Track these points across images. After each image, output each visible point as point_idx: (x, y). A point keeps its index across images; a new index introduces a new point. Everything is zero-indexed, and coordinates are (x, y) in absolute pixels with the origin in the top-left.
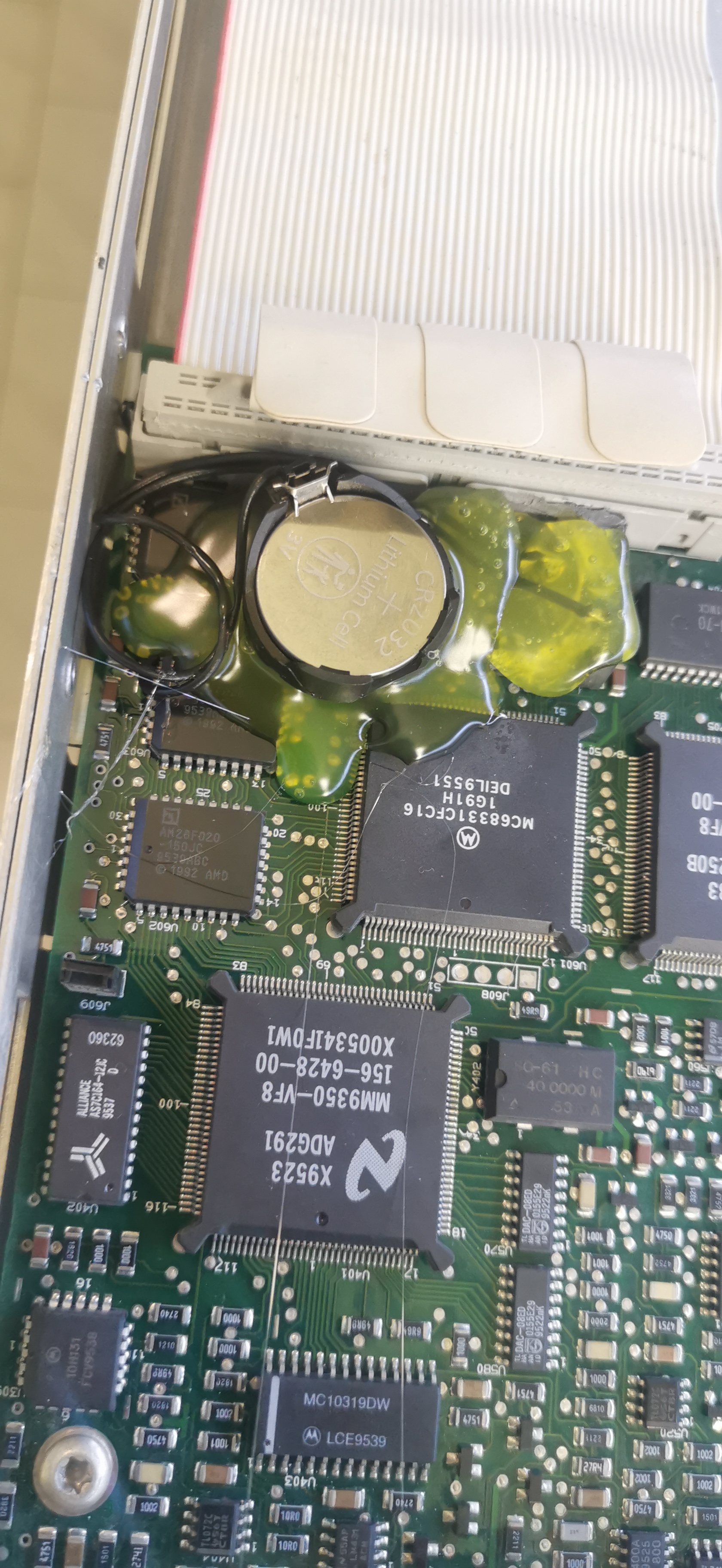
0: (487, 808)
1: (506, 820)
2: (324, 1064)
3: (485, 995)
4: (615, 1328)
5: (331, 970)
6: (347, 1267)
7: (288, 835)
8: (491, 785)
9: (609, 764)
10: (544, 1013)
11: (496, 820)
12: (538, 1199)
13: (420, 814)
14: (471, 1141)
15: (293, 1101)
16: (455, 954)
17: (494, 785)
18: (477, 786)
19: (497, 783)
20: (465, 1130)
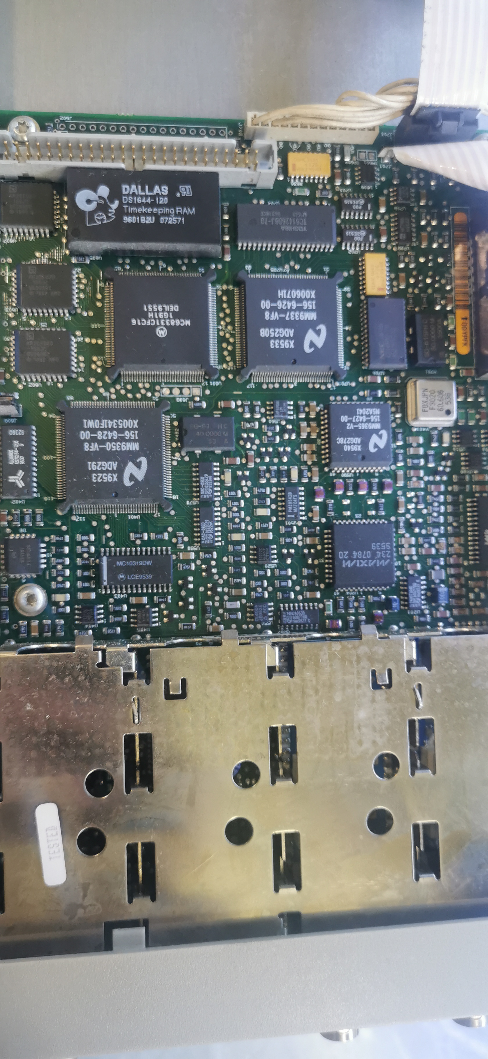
0: (169, 318)
1: (178, 323)
2: (109, 433)
3: (178, 400)
4: (243, 527)
5: (110, 397)
6: (130, 514)
7: (84, 340)
8: (170, 307)
9: (225, 292)
10: (204, 405)
11: (173, 323)
12: (207, 480)
13: (139, 324)
14: (177, 460)
15: (98, 450)
16: (163, 384)
18: (163, 308)
19: (172, 306)
20: (174, 456)
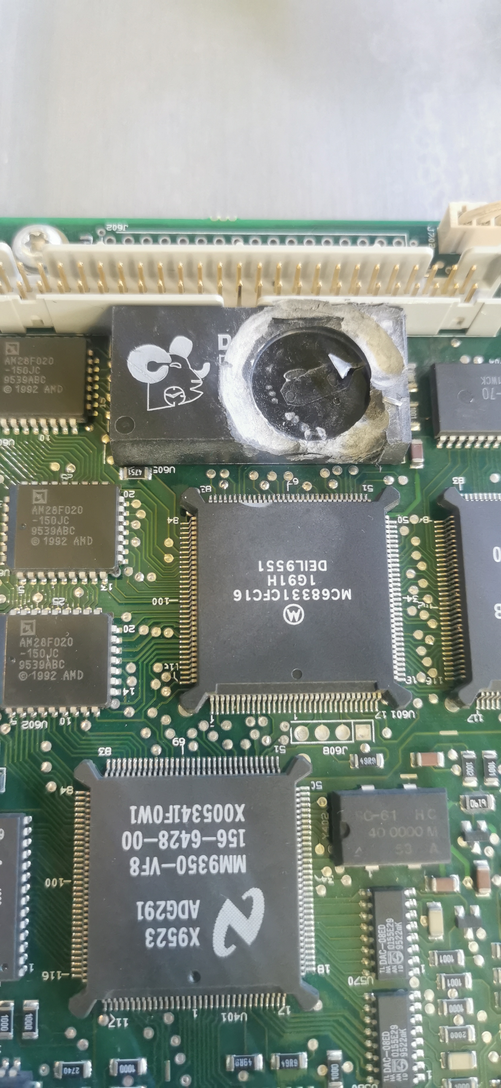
0: (308, 586)
1: (327, 594)
2: (184, 835)
3: (326, 751)
4: (472, 1038)
5: (186, 746)
6: (225, 1010)
7: (137, 629)
8: (309, 564)
9: (415, 530)
10: (381, 761)
11: (317, 595)
12: (391, 932)
13: (248, 599)
14: (326, 885)
15: (158, 873)
16: (296, 718)
17: (313, 564)
18: (297, 566)
19: (315, 562)
20: (320, 875)
